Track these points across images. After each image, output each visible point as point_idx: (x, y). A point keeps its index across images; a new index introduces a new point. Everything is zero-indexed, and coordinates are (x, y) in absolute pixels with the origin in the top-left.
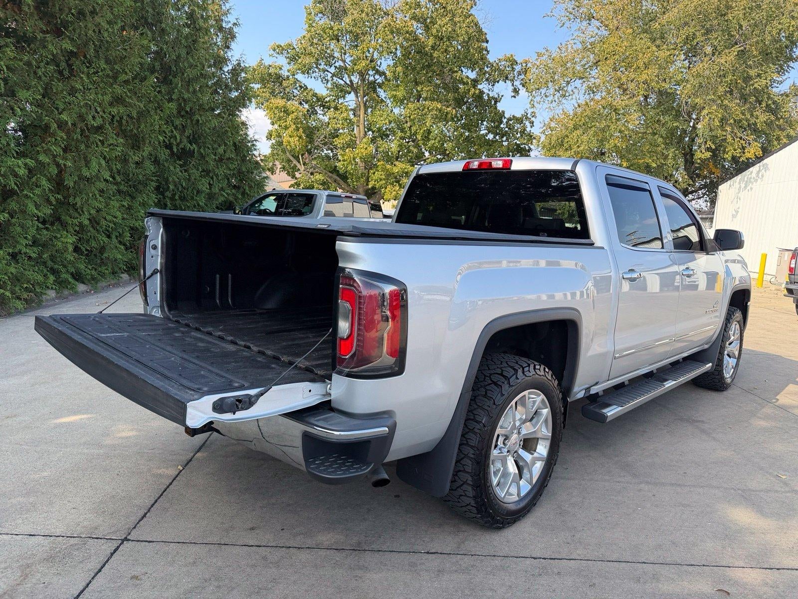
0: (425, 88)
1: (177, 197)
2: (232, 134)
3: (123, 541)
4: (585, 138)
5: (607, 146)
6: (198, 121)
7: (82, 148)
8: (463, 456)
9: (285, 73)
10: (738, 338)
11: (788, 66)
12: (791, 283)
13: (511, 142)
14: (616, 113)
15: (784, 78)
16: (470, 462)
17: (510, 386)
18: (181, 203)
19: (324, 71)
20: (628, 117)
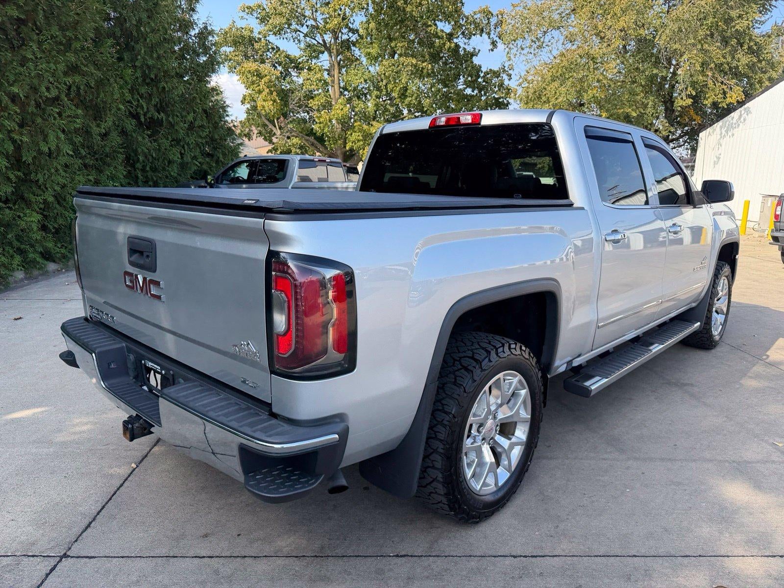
0: (398, 44)
1: (148, 169)
2: (201, 101)
3: (61, 558)
4: (563, 89)
5: (585, 97)
6: (164, 88)
7: (38, 122)
8: (432, 450)
9: (256, 35)
10: (726, 293)
11: (770, 5)
12: (777, 230)
13: (489, 96)
14: (594, 62)
15: (767, 17)
16: (440, 457)
17: (483, 370)
18: (153, 174)
19: (296, 31)
20: (606, 66)
